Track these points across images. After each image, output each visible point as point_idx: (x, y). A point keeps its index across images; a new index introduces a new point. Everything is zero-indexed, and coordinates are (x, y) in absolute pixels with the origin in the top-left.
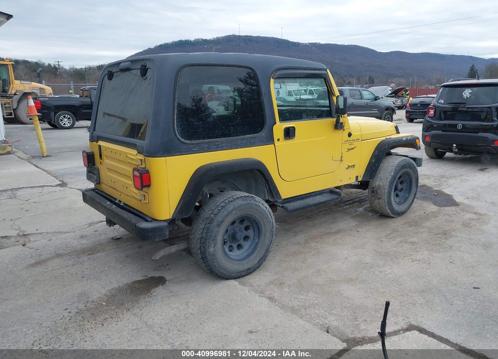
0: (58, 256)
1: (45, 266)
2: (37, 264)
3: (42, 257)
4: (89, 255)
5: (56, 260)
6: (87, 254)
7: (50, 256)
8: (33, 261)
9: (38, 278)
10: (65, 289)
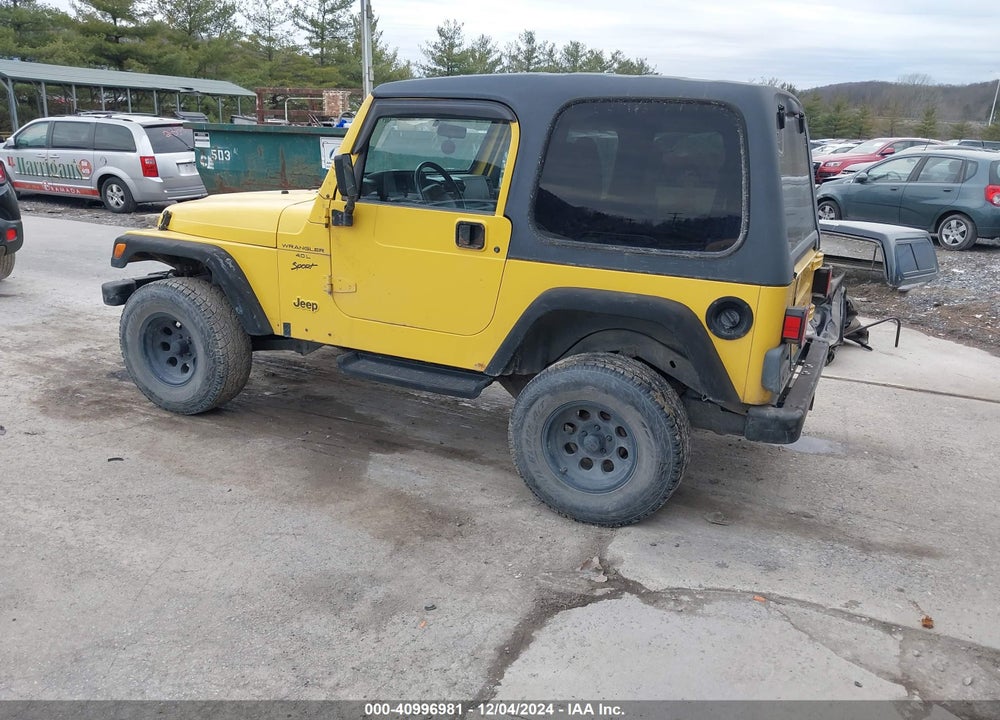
0: (866, 547)
1: (906, 540)
2: (921, 552)
3: (903, 561)
4: (812, 517)
5: (880, 539)
6: (812, 520)
7: (884, 556)
8: (926, 562)
9: (932, 523)
10: (901, 487)
